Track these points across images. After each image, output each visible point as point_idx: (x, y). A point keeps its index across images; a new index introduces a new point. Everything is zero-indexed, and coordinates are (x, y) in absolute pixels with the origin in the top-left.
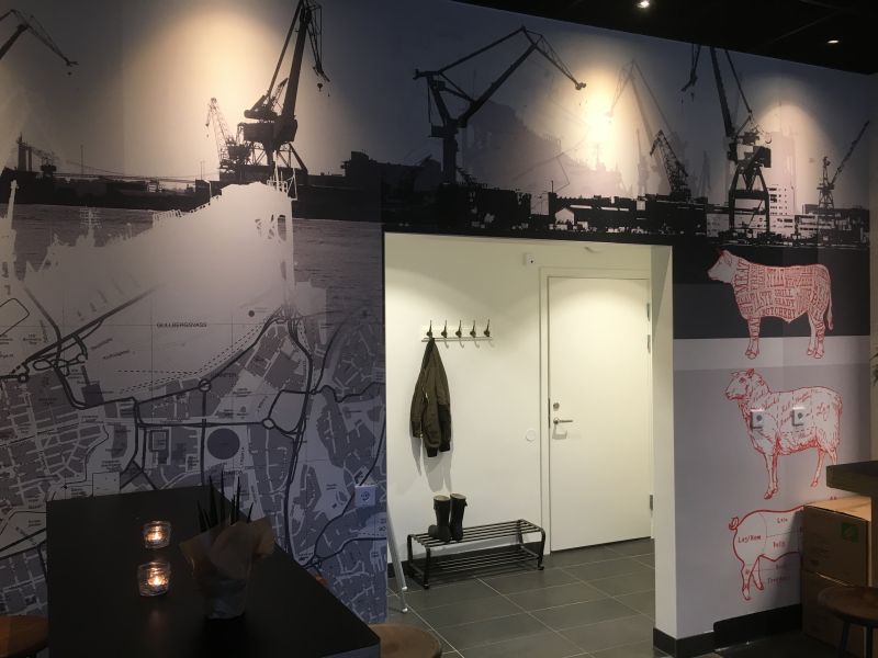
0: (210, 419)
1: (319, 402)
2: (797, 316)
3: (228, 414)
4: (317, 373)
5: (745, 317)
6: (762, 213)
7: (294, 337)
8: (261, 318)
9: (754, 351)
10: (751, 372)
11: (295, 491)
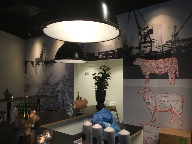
0: (58, 88)
1: (67, 87)
2: (163, 73)
4: (67, 83)
5: (144, 73)
6: (150, 46)
7: (65, 78)
8: (62, 75)
9: (147, 82)
10: (146, 88)
11: (64, 99)
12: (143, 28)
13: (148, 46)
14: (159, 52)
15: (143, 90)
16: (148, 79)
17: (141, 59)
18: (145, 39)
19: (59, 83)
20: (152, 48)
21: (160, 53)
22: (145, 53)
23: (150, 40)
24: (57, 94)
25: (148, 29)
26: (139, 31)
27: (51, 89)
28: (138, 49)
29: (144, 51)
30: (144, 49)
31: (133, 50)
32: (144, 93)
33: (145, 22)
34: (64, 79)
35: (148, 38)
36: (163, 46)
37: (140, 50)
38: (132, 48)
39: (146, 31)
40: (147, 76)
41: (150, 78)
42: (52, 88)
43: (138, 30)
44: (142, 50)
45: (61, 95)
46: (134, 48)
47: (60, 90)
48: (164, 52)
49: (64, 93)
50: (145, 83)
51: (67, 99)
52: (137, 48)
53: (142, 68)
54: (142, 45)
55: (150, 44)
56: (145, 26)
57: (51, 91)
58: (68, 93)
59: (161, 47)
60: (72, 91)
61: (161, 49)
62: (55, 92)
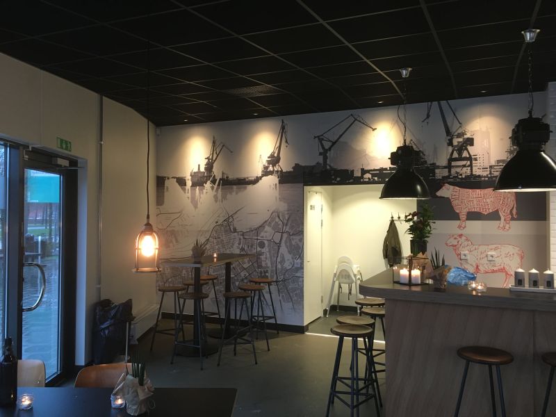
0: (259, 238)
1: (285, 236)
2: (491, 211)
3: (262, 237)
4: (285, 227)
5: (457, 211)
6: (468, 166)
7: (279, 217)
9: (463, 226)
10: (461, 236)
12: (456, 134)
13: (464, 166)
14: (485, 177)
15: (455, 238)
16: (464, 221)
17: (452, 187)
18: (460, 153)
19: (262, 226)
20: (472, 170)
21: (487, 179)
22: (460, 177)
23: (468, 156)
24: (259, 249)
25: (465, 137)
26: (449, 138)
27: (240, 239)
28: (447, 170)
29: (457, 173)
30: (458, 170)
31: (437, 171)
32: (456, 244)
33: (460, 124)
34: (277, 220)
35: (465, 152)
36: (491, 167)
37: (450, 171)
38: (434, 166)
39: (461, 140)
40: (463, 216)
41: (467, 219)
42: (244, 238)
43: (447, 136)
44: (453, 171)
45: (270, 252)
46: (438, 167)
47: (266, 242)
48: (494, 177)
49: (276, 247)
50: (460, 227)
51: (286, 259)
52: (445, 167)
53: (454, 203)
54: (453, 164)
55: (469, 163)
56: (459, 131)
57: (239, 244)
58: (287, 248)
59: (489, 169)
60: (299, 243)
61: (489, 173)
62: (252, 246)
